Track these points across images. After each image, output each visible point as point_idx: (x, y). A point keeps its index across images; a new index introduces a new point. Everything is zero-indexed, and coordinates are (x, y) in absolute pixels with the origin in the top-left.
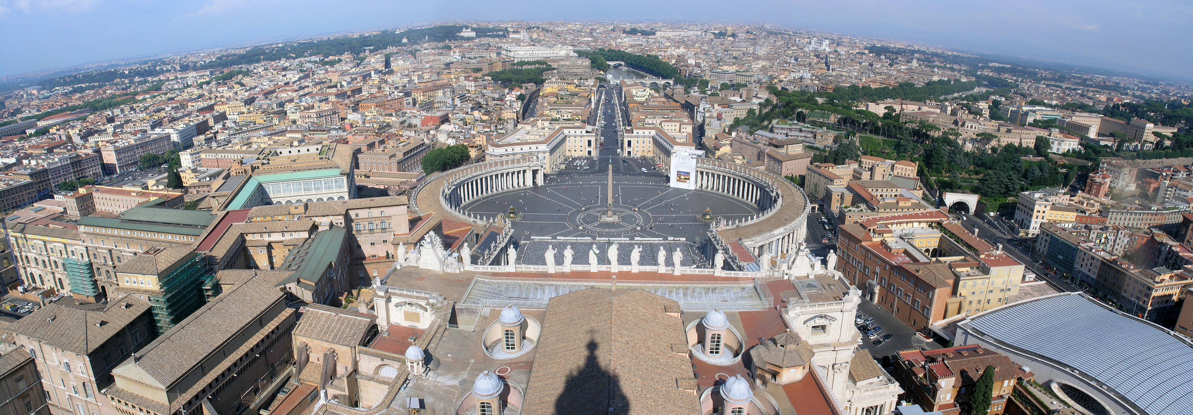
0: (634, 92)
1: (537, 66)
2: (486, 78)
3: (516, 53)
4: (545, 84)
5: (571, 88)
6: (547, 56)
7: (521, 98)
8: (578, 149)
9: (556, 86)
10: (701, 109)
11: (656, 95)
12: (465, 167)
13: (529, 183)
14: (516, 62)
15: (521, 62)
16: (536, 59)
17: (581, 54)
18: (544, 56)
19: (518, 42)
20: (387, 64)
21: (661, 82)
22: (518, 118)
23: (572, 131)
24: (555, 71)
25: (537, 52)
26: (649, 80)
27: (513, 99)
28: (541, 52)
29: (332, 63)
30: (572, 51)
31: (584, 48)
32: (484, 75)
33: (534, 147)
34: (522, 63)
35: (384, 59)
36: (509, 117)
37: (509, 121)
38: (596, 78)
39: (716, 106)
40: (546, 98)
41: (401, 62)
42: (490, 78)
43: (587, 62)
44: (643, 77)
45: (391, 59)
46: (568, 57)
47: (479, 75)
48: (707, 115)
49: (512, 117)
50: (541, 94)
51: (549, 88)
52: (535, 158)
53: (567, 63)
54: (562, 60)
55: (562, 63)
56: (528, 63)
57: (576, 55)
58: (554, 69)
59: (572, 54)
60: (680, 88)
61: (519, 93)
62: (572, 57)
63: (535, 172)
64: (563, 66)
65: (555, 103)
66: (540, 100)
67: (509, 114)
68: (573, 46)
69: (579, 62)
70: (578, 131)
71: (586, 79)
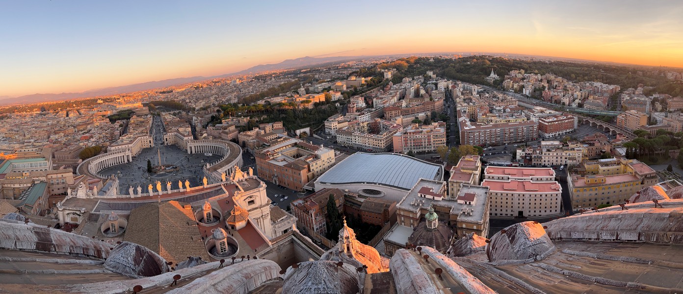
0: (166, 117)
1: (128, 112)
4: (131, 119)
5: (141, 119)
7: (121, 125)
9: (134, 119)
10: (193, 120)
11: (175, 117)
12: (99, 156)
14: (119, 111)
17: (145, 105)
18: (130, 107)
19: (120, 103)
21: (177, 112)
22: (120, 135)
25: (127, 106)
26: (172, 112)
27: (118, 126)
31: (145, 102)
32: (106, 118)
36: (116, 134)
37: (117, 136)
38: (151, 114)
39: (199, 118)
42: (109, 119)
43: (147, 108)
44: (170, 111)
46: (139, 107)
48: (196, 122)
50: (129, 123)
51: (132, 121)
53: (139, 109)
55: (137, 109)
56: (122, 111)
58: (134, 112)
59: (141, 105)
60: (184, 113)
64: (137, 111)
66: (129, 126)
68: (142, 102)
69: (144, 108)
71: (147, 115)
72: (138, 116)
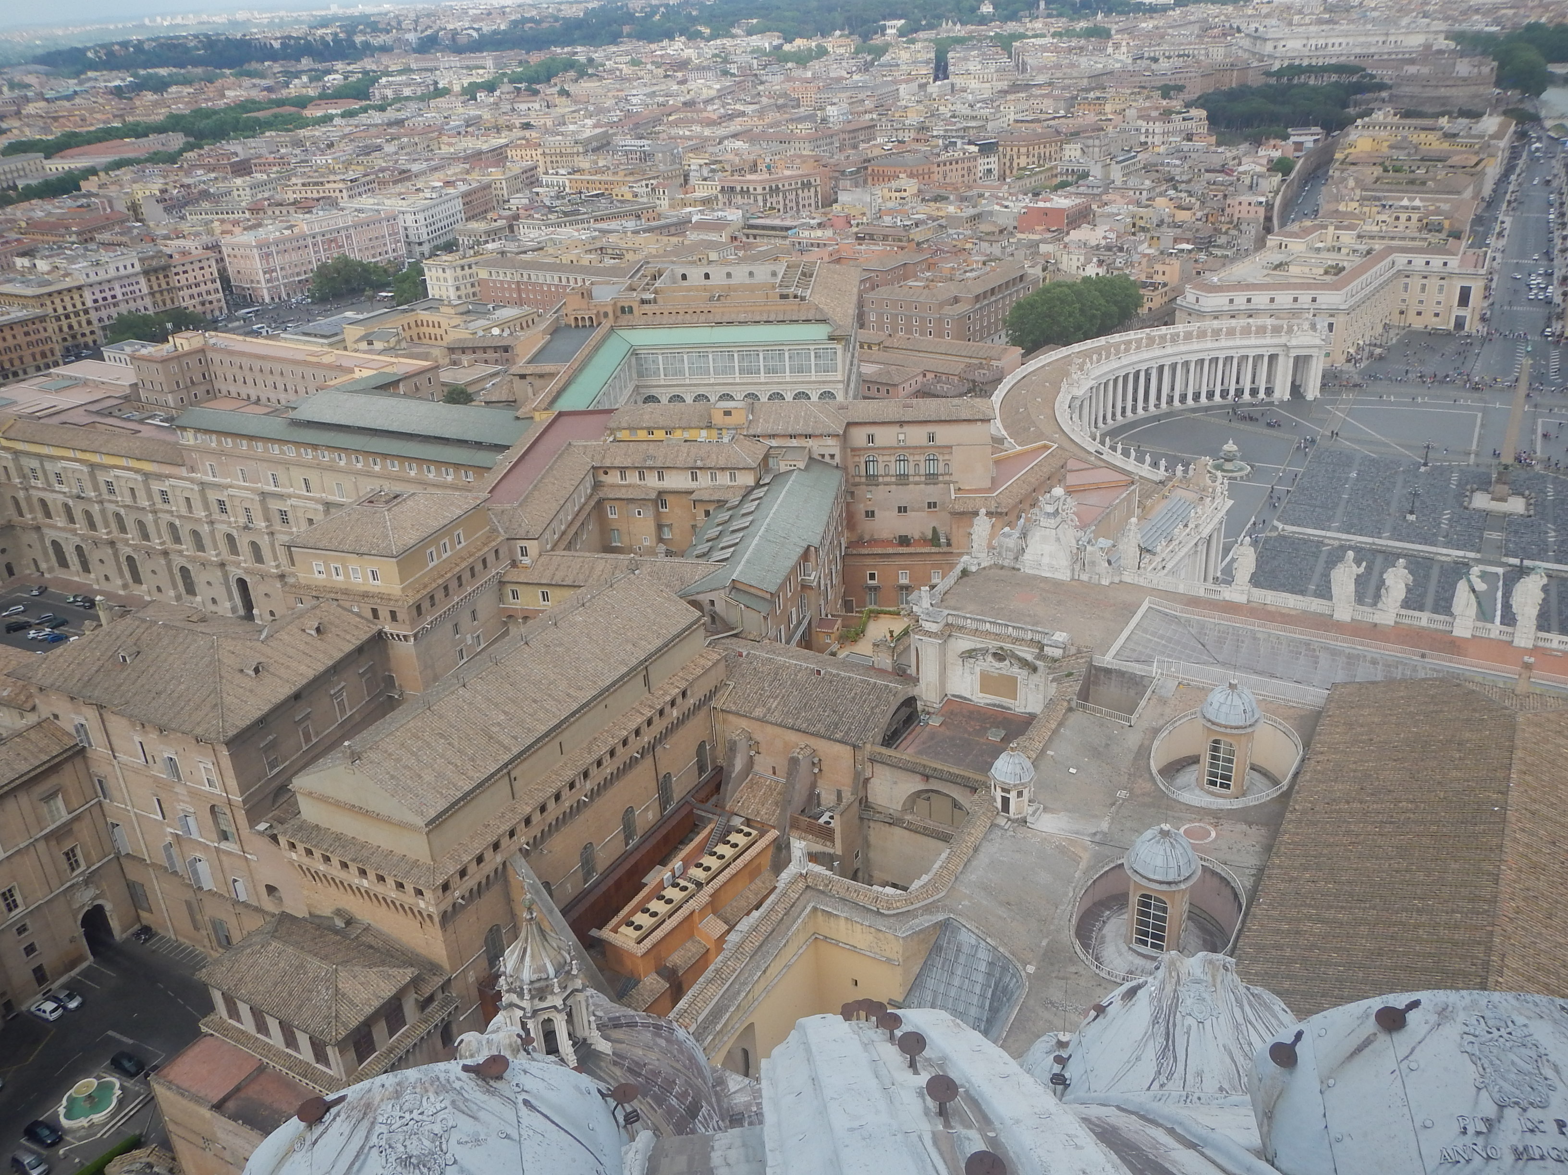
1: (1334, 78)
2: (1194, 112)
3: (1283, 43)
4: (1350, 129)
5: (1432, 142)
6: (1365, 51)
7: (1282, 167)
8: (1430, 309)
9: (1384, 134)
13: (1282, 392)
14: (1276, 66)
15: (1290, 67)
16: (1334, 61)
17: (1471, 45)
18: (1358, 50)
20: (941, 70)
22: (1268, 219)
23: (1419, 261)
24: (1384, 94)
25: (1337, 41)
27: (1258, 169)
28: (1351, 40)
29: (802, 59)
30: (1443, 36)
31: (1479, 25)
32: (1188, 105)
33: (1305, 298)
34: (1294, 70)
35: (932, 55)
36: (1244, 214)
37: (1244, 227)
38: (1505, 113)
40: (1353, 168)
41: (974, 66)
42: (1204, 113)
43: (1486, 66)
45: (950, 55)
46: (1427, 54)
47: (1176, 104)
49: (1252, 214)
50: (1338, 156)
51: (1362, 141)
52: (1306, 326)
53: (1425, 70)
54: (1412, 62)
55: (1412, 69)
57: (1452, 45)
58: (1382, 87)
59: (1441, 44)
61: (1277, 154)
62: (1440, 52)
63: (1301, 362)
64: (1410, 78)
65: (1377, 180)
66: (1334, 172)
67: (1245, 207)
68: (1446, 19)
69: (1463, 68)
70: (1437, 262)
71: (1476, 115)
72: (1407, 115)
